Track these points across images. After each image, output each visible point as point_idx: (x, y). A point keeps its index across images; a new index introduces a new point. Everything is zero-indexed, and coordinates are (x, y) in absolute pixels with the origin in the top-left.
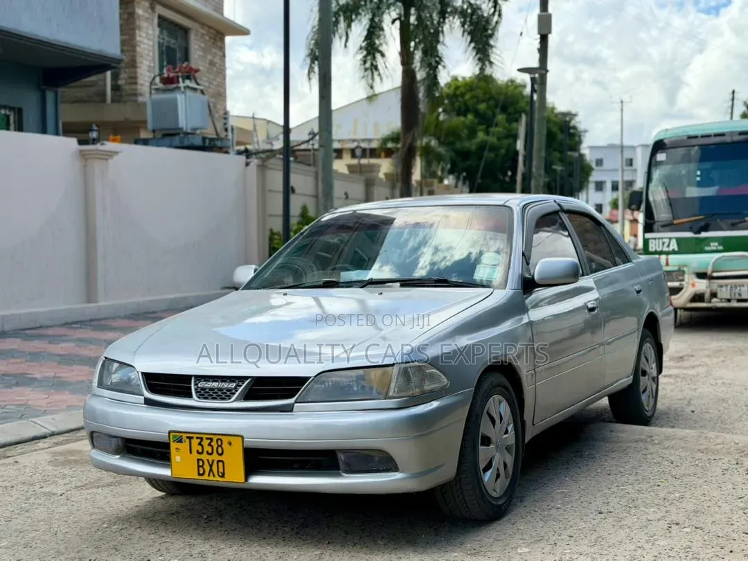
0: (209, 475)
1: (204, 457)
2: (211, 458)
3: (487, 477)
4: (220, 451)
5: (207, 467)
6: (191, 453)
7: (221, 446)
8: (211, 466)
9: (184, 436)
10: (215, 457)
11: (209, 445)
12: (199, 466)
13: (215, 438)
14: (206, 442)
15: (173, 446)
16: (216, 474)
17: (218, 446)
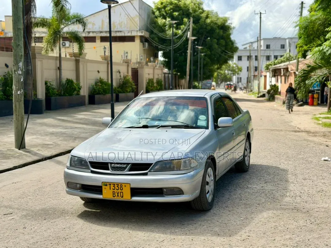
0: (117, 197)
1: (116, 191)
2: (118, 191)
3: (208, 195)
4: (121, 189)
5: (116, 194)
6: (110, 189)
7: (122, 187)
8: (118, 194)
9: (108, 183)
10: (120, 191)
11: (117, 187)
12: (113, 194)
13: (120, 184)
14: (116, 186)
15: (103, 187)
16: (120, 197)
17: (121, 187)
